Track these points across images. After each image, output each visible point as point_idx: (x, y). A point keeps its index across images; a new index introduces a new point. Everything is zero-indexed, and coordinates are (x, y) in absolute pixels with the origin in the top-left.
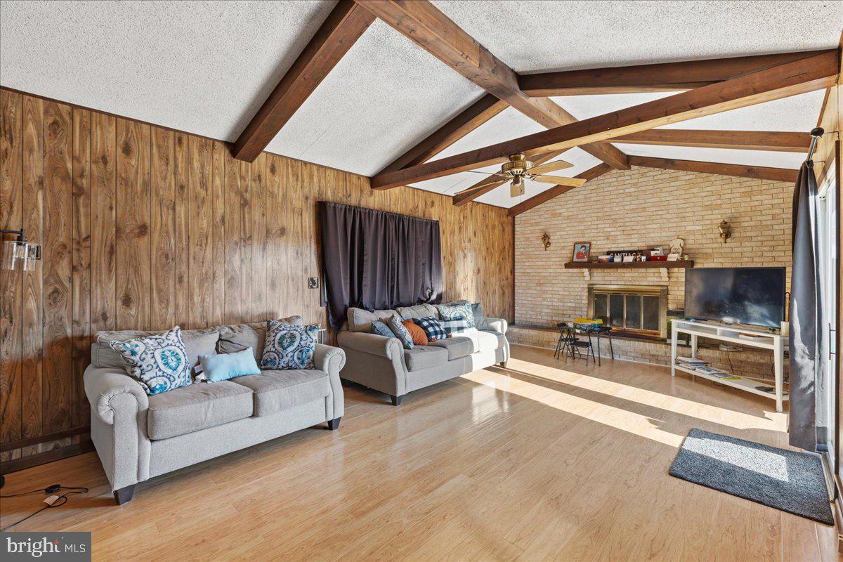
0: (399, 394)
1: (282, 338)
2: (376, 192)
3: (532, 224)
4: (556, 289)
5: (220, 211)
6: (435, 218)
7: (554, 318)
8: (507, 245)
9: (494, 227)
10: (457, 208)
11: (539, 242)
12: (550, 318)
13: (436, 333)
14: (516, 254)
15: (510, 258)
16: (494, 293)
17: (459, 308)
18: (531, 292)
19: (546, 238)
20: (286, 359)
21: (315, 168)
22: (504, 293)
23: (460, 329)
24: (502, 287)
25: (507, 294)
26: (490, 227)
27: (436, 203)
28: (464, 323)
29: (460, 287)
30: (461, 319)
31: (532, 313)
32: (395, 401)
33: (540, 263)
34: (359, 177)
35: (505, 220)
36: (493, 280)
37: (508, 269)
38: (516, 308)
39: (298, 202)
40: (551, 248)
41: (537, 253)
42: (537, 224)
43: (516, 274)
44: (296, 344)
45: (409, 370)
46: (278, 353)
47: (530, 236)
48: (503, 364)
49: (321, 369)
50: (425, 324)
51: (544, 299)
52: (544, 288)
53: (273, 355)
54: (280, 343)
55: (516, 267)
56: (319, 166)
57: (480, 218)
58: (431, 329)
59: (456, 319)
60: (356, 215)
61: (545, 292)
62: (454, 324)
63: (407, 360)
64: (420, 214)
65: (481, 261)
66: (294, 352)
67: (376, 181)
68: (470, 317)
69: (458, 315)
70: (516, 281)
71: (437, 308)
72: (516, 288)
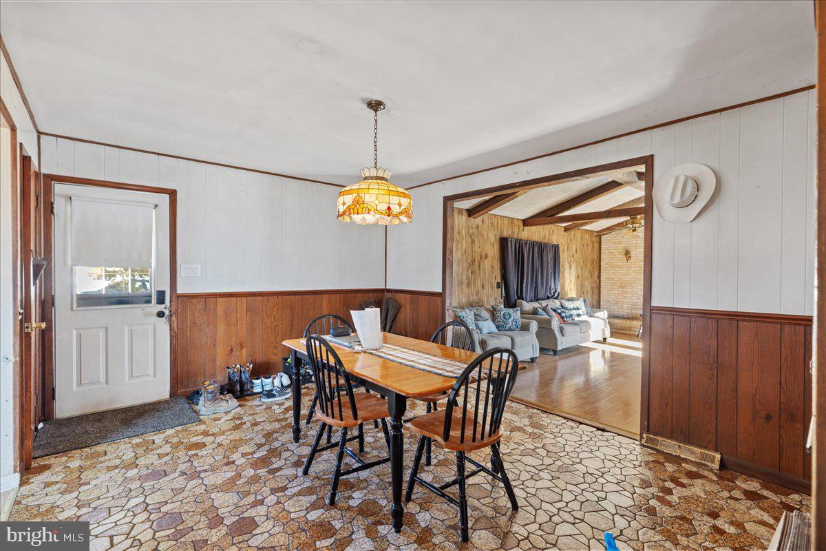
0: (559, 349)
1: (504, 314)
2: (526, 228)
3: (615, 243)
4: (635, 290)
5: (464, 247)
6: (555, 242)
7: (633, 311)
8: (596, 257)
9: (587, 245)
10: (566, 234)
11: (621, 256)
12: (630, 311)
13: (567, 317)
14: (602, 264)
15: (598, 269)
16: (587, 292)
17: (575, 302)
18: (614, 292)
19: (627, 253)
20: (509, 325)
21: (499, 217)
22: (593, 293)
23: (579, 315)
24: (592, 288)
25: (595, 293)
26: (585, 245)
27: (555, 232)
28: (580, 312)
29: (567, 288)
30: (578, 309)
31: (614, 307)
32: (555, 352)
33: (623, 271)
34: (518, 220)
35: (595, 239)
36: (587, 283)
37: (596, 274)
38: (602, 304)
39: (492, 239)
40: (631, 260)
41: (619, 264)
42: (620, 243)
43: (602, 279)
44: (512, 318)
45: (563, 335)
46: (504, 322)
47: (614, 251)
48: (605, 339)
49: (529, 330)
50: (559, 311)
51: (625, 298)
52: (624, 290)
53: (502, 323)
54: (504, 317)
55: (602, 274)
56: (501, 216)
57: (579, 239)
58: (563, 315)
59: (574, 309)
60: (520, 244)
61: (626, 293)
62: (574, 312)
63: (561, 329)
64: (546, 241)
65: (580, 270)
66: (512, 321)
67: (527, 222)
68: (583, 308)
69: (575, 306)
70: (602, 284)
71: (560, 303)
72: (602, 289)
